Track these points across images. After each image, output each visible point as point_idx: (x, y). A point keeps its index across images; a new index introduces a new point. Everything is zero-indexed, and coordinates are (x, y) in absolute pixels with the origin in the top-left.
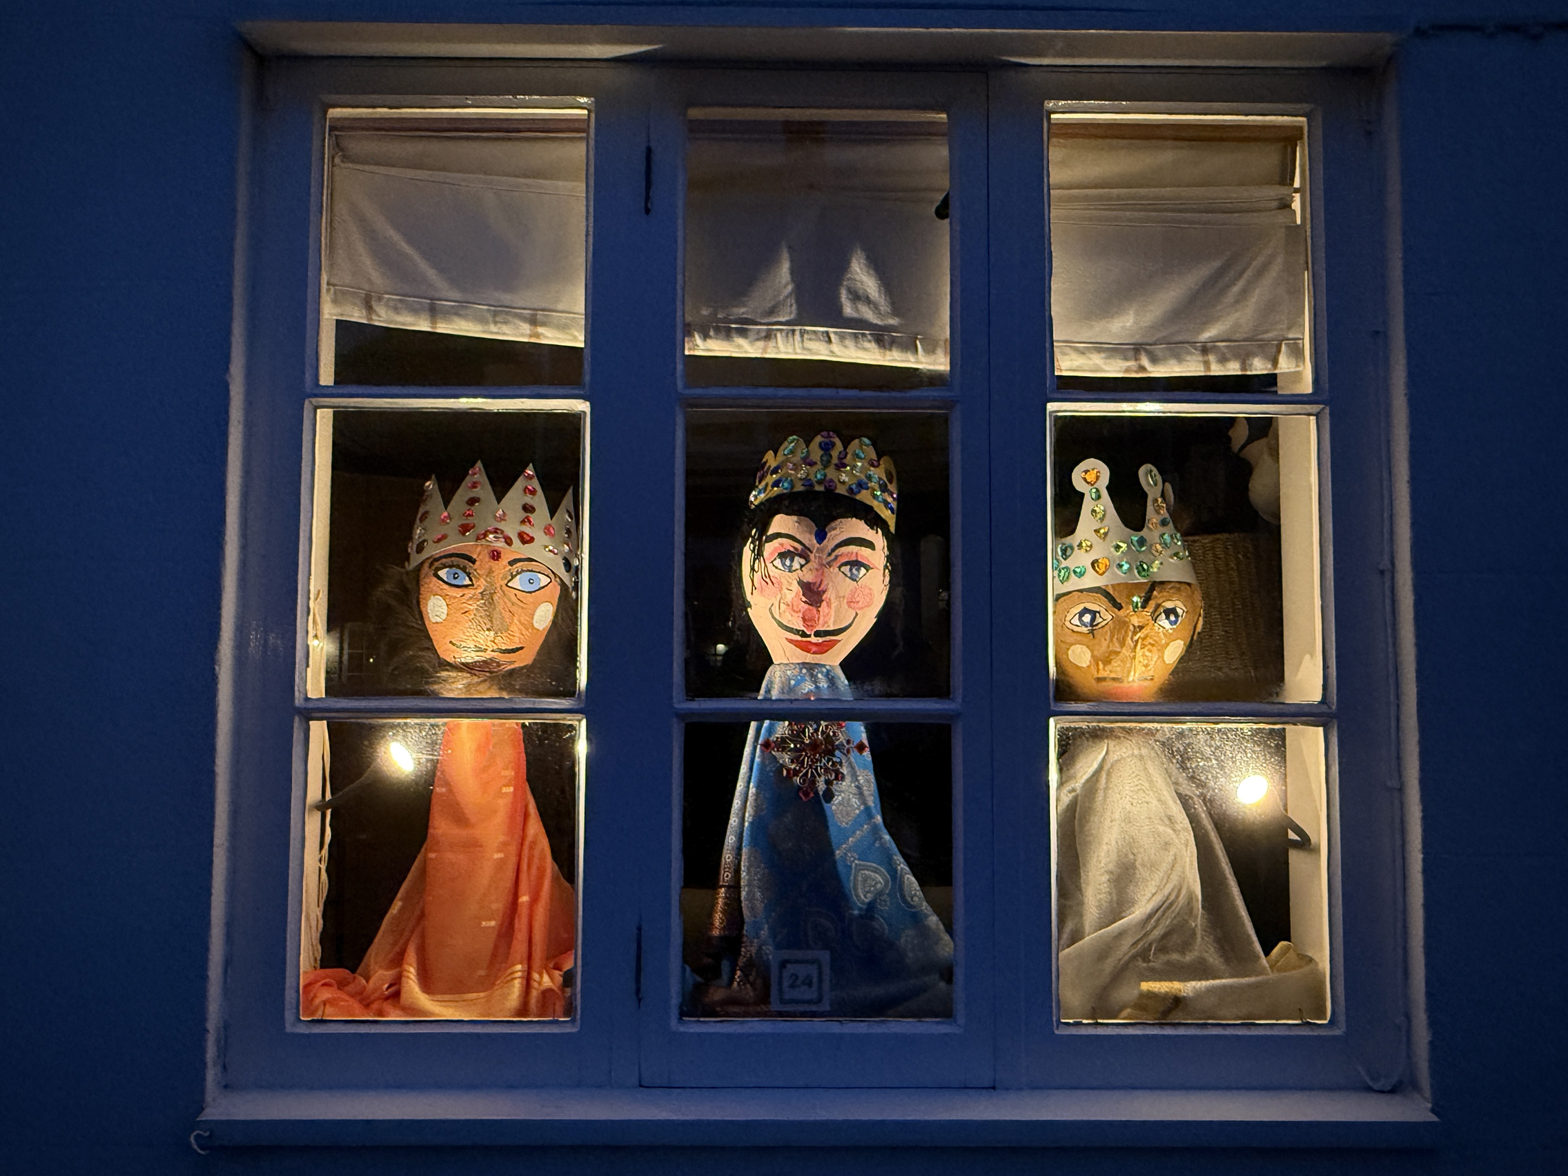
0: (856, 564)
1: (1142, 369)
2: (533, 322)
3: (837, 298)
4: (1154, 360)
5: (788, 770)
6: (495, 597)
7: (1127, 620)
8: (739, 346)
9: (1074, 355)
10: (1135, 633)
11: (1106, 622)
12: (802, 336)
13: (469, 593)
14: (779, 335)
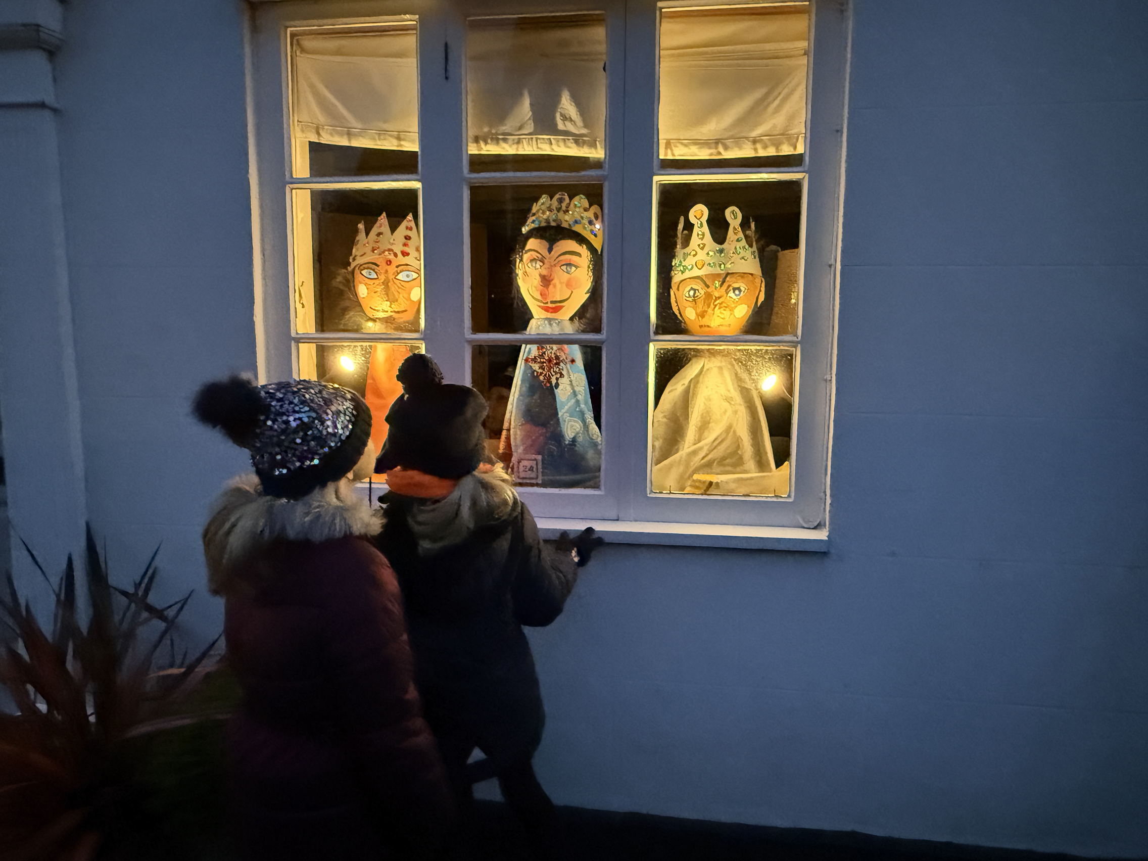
0: (569, 265)
1: (719, 153)
2: (399, 138)
3: (554, 118)
4: (726, 148)
5: (537, 372)
6: (389, 284)
7: (712, 293)
8: (504, 148)
9: (681, 147)
10: (715, 301)
11: (701, 295)
12: (537, 141)
13: (377, 282)
14: (524, 140)
